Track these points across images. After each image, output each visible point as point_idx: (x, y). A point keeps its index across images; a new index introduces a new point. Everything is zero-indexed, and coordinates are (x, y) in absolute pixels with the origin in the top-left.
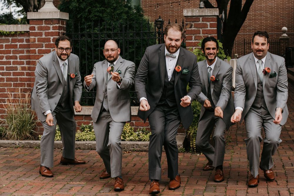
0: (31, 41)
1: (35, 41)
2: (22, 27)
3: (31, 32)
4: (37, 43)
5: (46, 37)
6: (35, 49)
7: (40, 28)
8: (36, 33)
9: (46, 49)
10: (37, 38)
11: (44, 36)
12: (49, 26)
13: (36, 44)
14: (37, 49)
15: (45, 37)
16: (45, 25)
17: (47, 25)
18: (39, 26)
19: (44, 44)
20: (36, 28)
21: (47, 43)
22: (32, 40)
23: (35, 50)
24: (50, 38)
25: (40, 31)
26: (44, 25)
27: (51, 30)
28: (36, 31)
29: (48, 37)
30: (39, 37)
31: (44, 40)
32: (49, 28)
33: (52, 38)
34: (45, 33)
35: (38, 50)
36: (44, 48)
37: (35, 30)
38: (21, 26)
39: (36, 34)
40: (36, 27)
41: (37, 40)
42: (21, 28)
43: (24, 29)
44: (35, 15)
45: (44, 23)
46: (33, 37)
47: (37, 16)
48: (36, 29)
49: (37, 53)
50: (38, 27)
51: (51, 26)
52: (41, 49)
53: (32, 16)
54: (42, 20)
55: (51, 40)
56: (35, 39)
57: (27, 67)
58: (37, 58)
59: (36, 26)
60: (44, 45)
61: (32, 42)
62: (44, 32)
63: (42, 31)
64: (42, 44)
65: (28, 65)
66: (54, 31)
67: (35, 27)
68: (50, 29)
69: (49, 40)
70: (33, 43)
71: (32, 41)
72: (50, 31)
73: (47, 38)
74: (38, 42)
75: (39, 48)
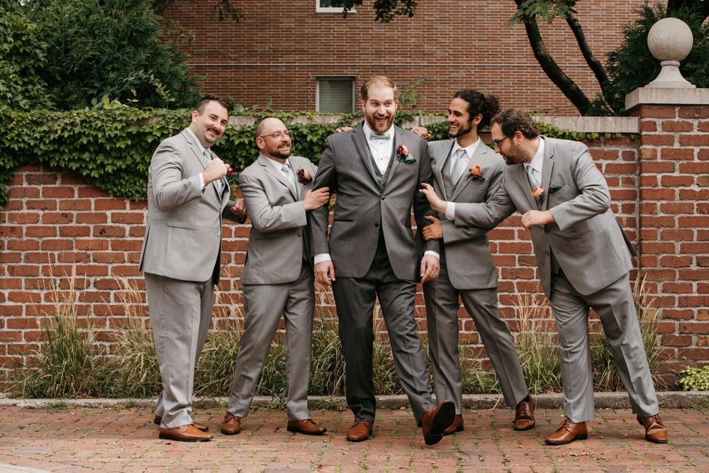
0: (645, 157)
1: (655, 157)
2: (616, 124)
3: (646, 135)
4: (659, 160)
5: (683, 148)
6: (654, 174)
7: (669, 127)
8: (659, 136)
9: (682, 175)
10: (659, 149)
11: (677, 146)
12: (690, 121)
13: (657, 163)
14: (659, 176)
15: (679, 148)
16: (681, 120)
17: (686, 120)
18: (664, 120)
19: (677, 164)
20: (659, 125)
21: (685, 162)
22: (648, 154)
23: (655, 177)
24: (693, 150)
25: (668, 133)
26: (677, 119)
27: (695, 132)
28: (659, 132)
29: (686, 147)
30: (665, 147)
31: (677, 155)
32: (690, 128)
33: (697, 150)
34: (681, 137)
35: (663, 177)
36: (677, 174)
37: (656, 130)
38: (615, 121)
39: (657, 141)
40: (657, 124)
41: (659, 154)
42: (613, 124)
43: (621, 127)
44: (659, 94)
45: (677, 114)
46: (650, 147)
47: (663, 97)
48: (659, 128)
49: (659, 183)
50: (663, 123)
51: (696, 123)
52: (670, 176)
53: (651, 96)
54: (673, 106)
55: (695, 154)
56: (655, 151)
57: (624, 220)
58: (659, 196)
59: (659, 122)
60: (677, 167)
61: (648, 159)
62: (677, 135)
63: (672, 134)
64: (673, 165)
65: (627, 213)
66: (701, 133)
67: (655, 124)
68: (692, 129)
69: (689, 155)
70: (651, 161)
71: (648, 157)
72: (692, 133)
73: (685, 150)
74: (662, 158)
75: (664, 174)
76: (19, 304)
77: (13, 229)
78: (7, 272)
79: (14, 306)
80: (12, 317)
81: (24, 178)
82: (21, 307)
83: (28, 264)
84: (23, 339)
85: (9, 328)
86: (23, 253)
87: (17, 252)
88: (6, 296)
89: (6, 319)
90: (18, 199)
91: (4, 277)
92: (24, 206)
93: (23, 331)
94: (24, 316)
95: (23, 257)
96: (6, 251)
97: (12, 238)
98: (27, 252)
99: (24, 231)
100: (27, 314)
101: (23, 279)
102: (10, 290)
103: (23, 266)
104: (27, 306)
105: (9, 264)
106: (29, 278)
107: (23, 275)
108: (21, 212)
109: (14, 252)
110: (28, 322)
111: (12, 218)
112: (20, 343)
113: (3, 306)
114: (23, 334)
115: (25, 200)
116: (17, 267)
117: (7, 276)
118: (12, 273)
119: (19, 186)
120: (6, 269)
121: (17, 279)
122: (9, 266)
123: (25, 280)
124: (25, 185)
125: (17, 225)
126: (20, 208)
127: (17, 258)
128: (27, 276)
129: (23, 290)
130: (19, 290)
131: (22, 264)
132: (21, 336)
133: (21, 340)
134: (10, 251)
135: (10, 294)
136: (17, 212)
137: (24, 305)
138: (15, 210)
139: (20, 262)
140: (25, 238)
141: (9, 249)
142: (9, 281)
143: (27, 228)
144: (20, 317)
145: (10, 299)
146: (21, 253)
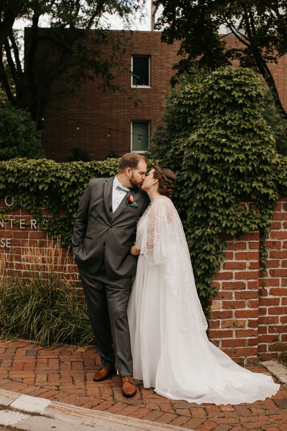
76: (277, 297)
77: (274, 243)
78: (269, 274)
79: (274, 299)
80: (272, 307)
81: (282, 206)
82: (279, 299)
83: (284, 268)
84: (280, 322)
85: (269, 314)
86: (281, 260)
87: (276, 259)
88: (268, 291)
89: (267, 308)
90: (278, 221)
91: (267, 278)
92: (282, 226)
93: (280, 316)
94: (280, 305)
95: (280, 263)
96: (269, 259)
97: (273, 250)
98: (284, 259)
99: (282, 244)
100: (282, 304)
101: (280, 279)
102: (271, 287)
103: (281, 269)
104: (283, 299)
105: (271, 268)
106: (285, 278)
107: (281, 276)
108: (280, 230)
109: (274, 259)
110: (283, 310)
111: (273, 235)
112: (278, 325)
113: (266, 299)
114: (280, 318)
115: (282, 222)
116: (276, 270)
117: (269, 277)
118: (273, 275)
119: (279, 212)
120: (268, 272)
121: (277, 279)
122: (270, 270)
123: (282, 279)
124: (283, 211)
125: (276, 240)
126: (279, 228)
127: (276, 264)
128: (283, 277)
129: (280, 287)
130: (277, 287)
131: (280, 268)
132: (278, 319)
133: (278, 323)
134: (272, 259)
135: (271, 290)
136: (277, 231)
137: (281, 298)
138: (276, 229)
139: (278, 267)
140: (282, 250)
141: (271, 257)
142: (270, 280)
143: (284, 242)
144: (278, 306)
145: (271, 294)
146: (279, 261)
